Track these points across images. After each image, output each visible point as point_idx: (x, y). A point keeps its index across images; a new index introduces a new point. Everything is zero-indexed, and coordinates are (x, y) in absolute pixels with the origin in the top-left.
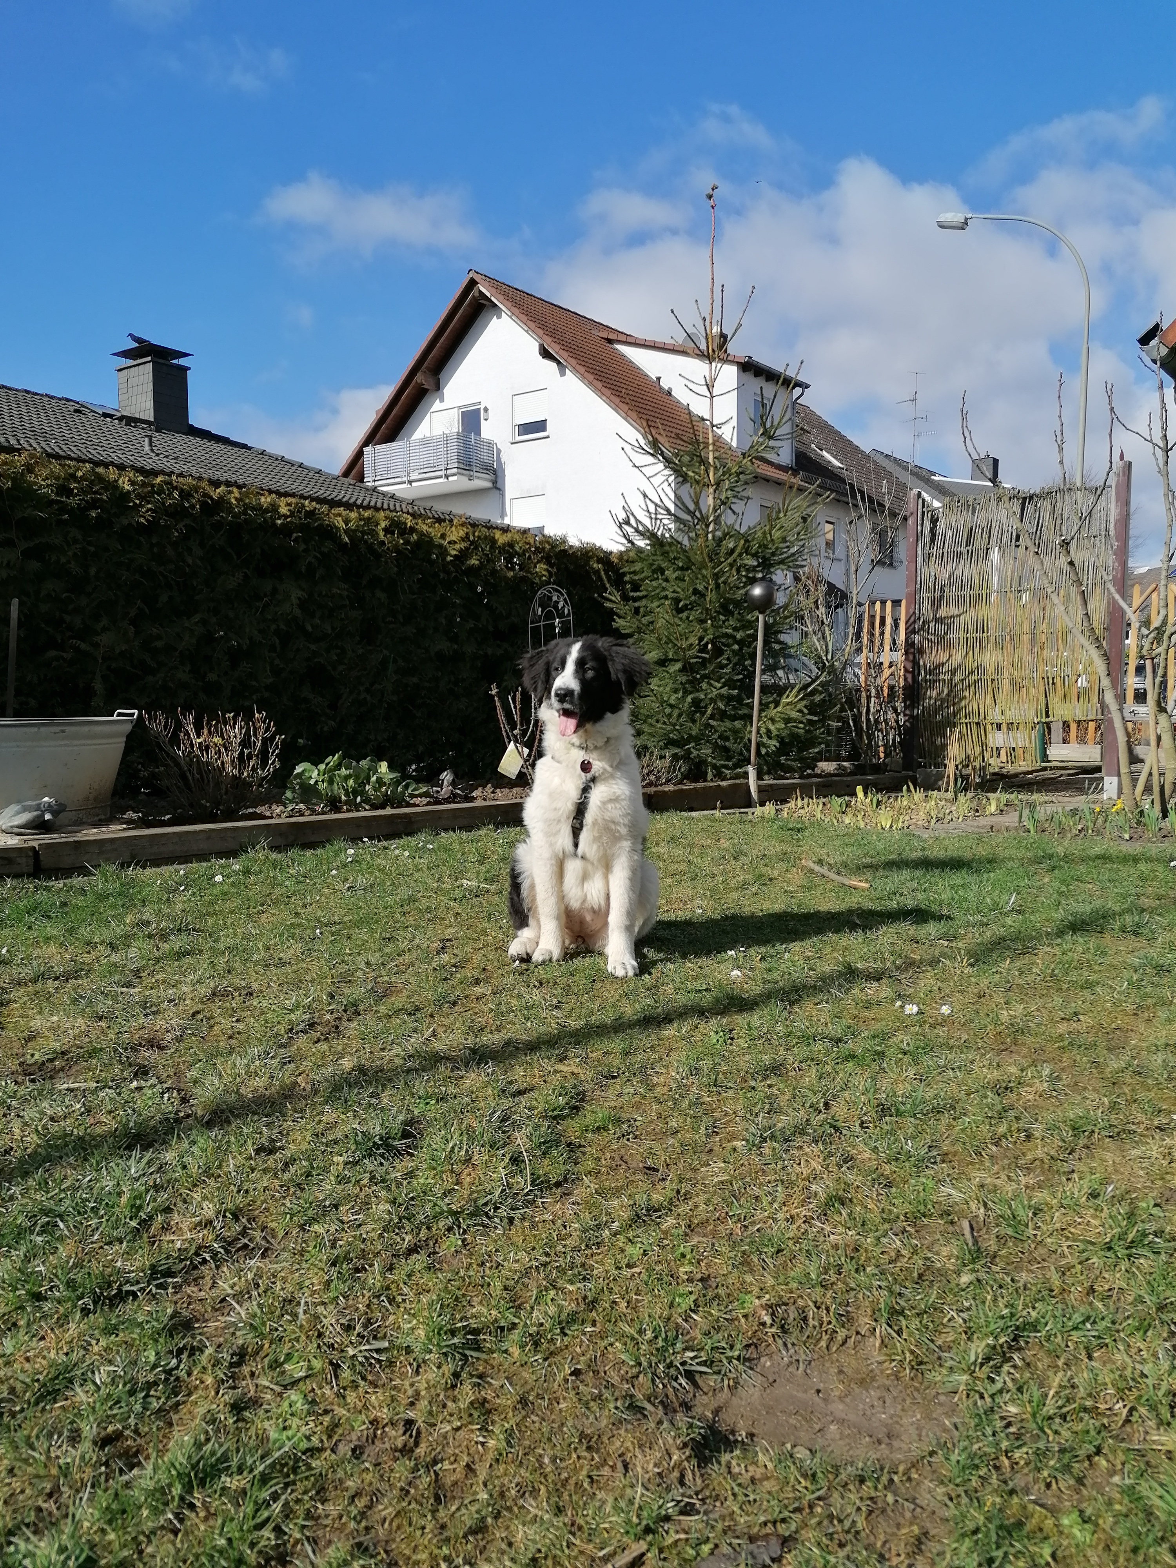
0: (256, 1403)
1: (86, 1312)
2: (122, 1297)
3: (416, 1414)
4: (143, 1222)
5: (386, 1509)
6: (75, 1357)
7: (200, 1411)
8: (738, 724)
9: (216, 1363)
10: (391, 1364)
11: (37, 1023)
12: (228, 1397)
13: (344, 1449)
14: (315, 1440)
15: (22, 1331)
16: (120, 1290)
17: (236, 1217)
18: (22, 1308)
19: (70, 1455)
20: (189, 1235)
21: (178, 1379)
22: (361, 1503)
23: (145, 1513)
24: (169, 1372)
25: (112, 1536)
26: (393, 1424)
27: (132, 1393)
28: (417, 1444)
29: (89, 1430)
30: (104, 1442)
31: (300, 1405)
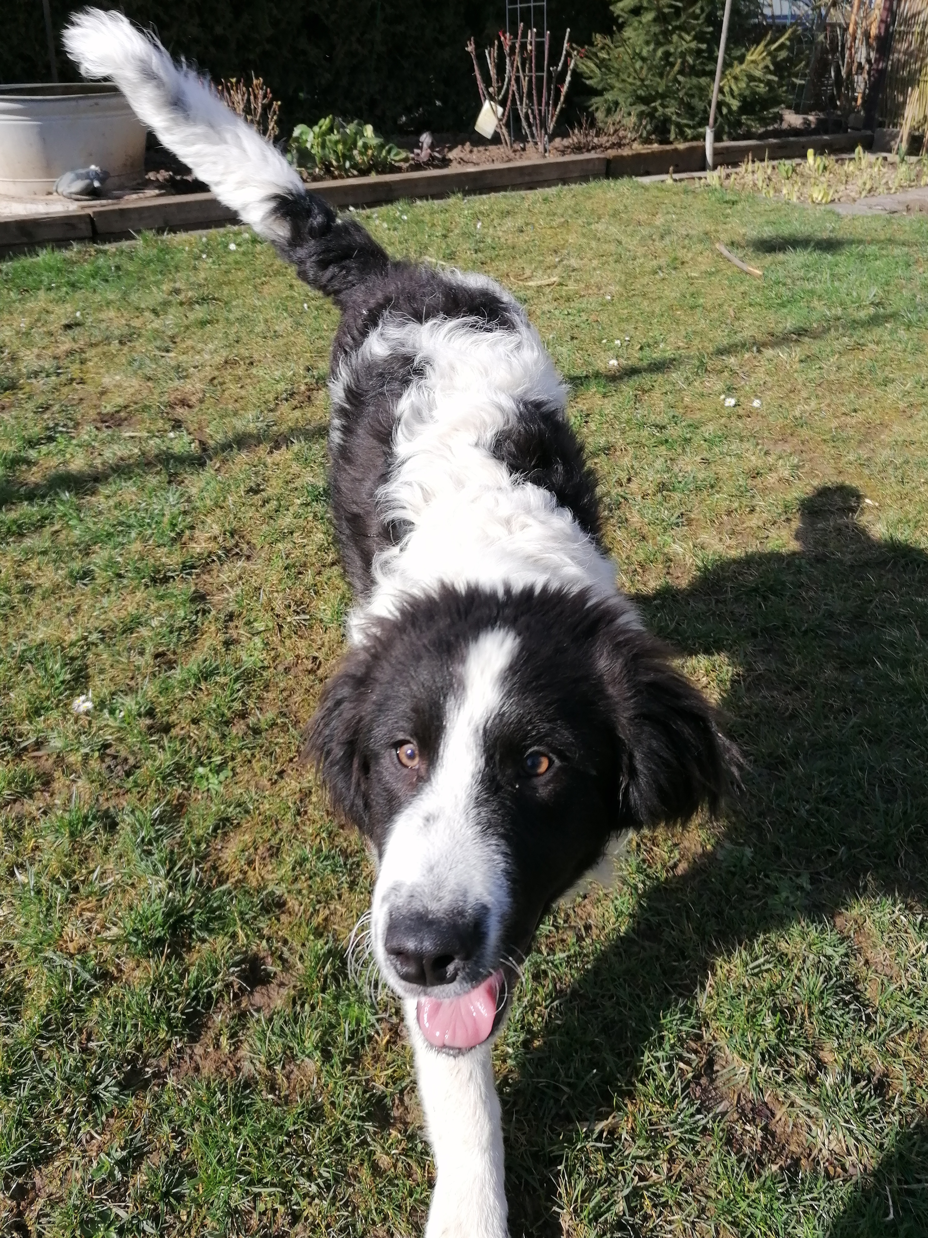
0: (236, 642)
1: (147, 586)
2: (166, 580)
3: (320, 655)
4: (178, 534)
5: (296, 698)
6: (141, 611)
7: (207, 644)
8: (703, 81)
9: (217, 620)
10: (311, 627)
11: (107, 381)
12: (221, 637)
13: (281, 668)
14: (266, 663)
15: (113, 594)
16: (165, 576)
17: (232, 536)
18: (112, 581)
19: (140, 661)
20: (204, 545)
21: (196, 626)
22: (285, 694)
23: (177, 691)
24: (192, 622)
25: (161, 699)
26: (307, 658)
27: (171, 632)
28: (318, 668)
29: (150, 649)
30: (157, 656)
31: (260, 645)
